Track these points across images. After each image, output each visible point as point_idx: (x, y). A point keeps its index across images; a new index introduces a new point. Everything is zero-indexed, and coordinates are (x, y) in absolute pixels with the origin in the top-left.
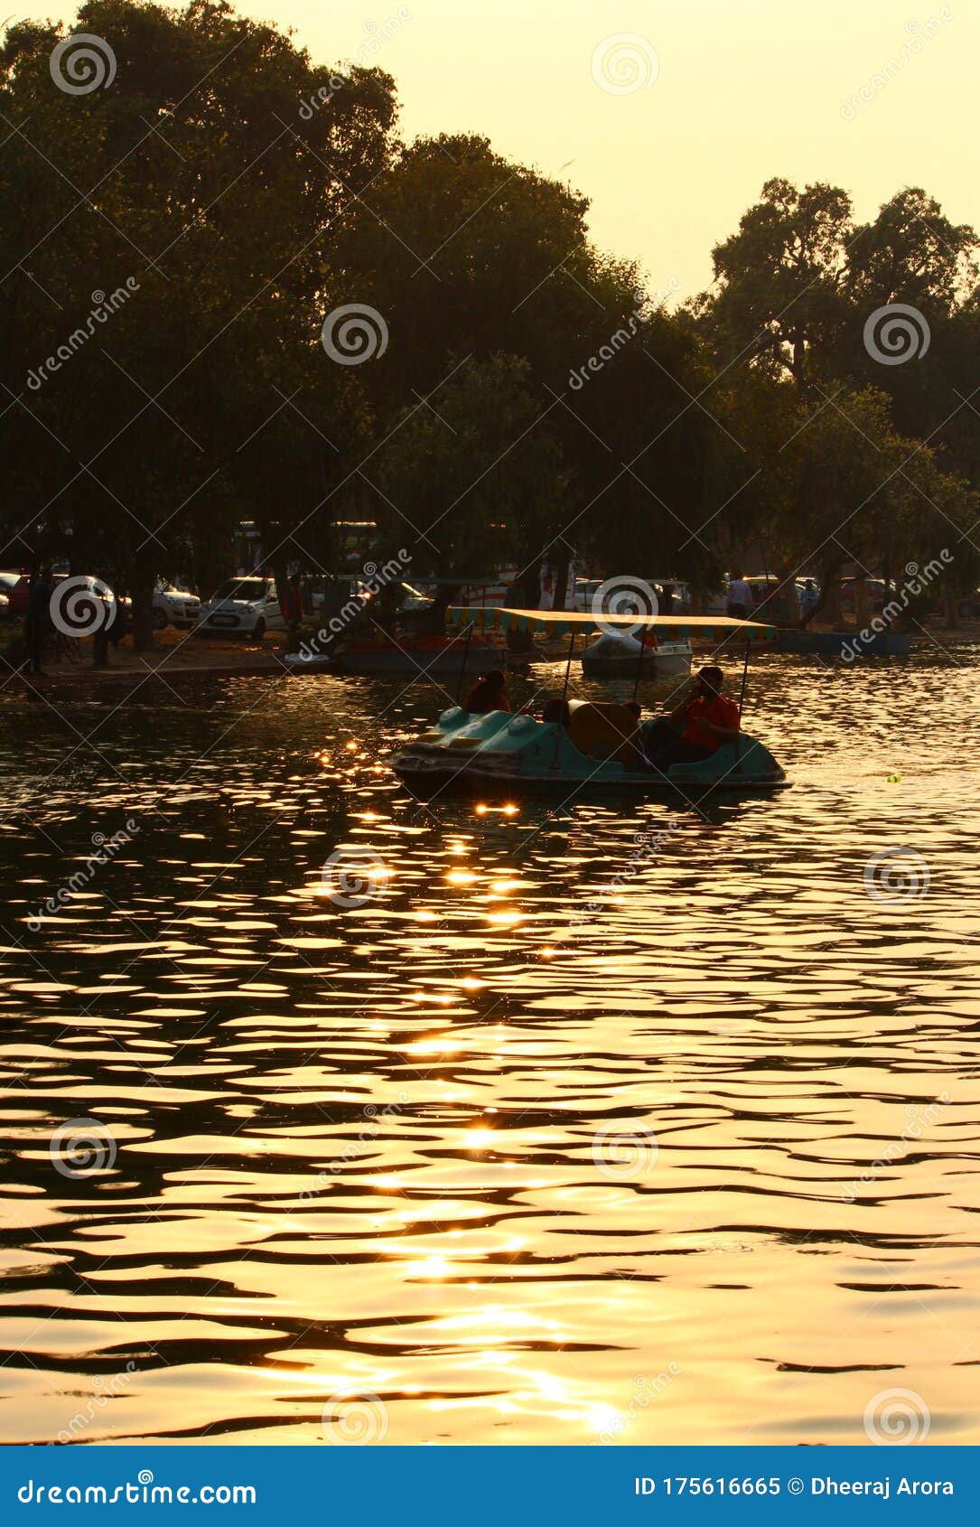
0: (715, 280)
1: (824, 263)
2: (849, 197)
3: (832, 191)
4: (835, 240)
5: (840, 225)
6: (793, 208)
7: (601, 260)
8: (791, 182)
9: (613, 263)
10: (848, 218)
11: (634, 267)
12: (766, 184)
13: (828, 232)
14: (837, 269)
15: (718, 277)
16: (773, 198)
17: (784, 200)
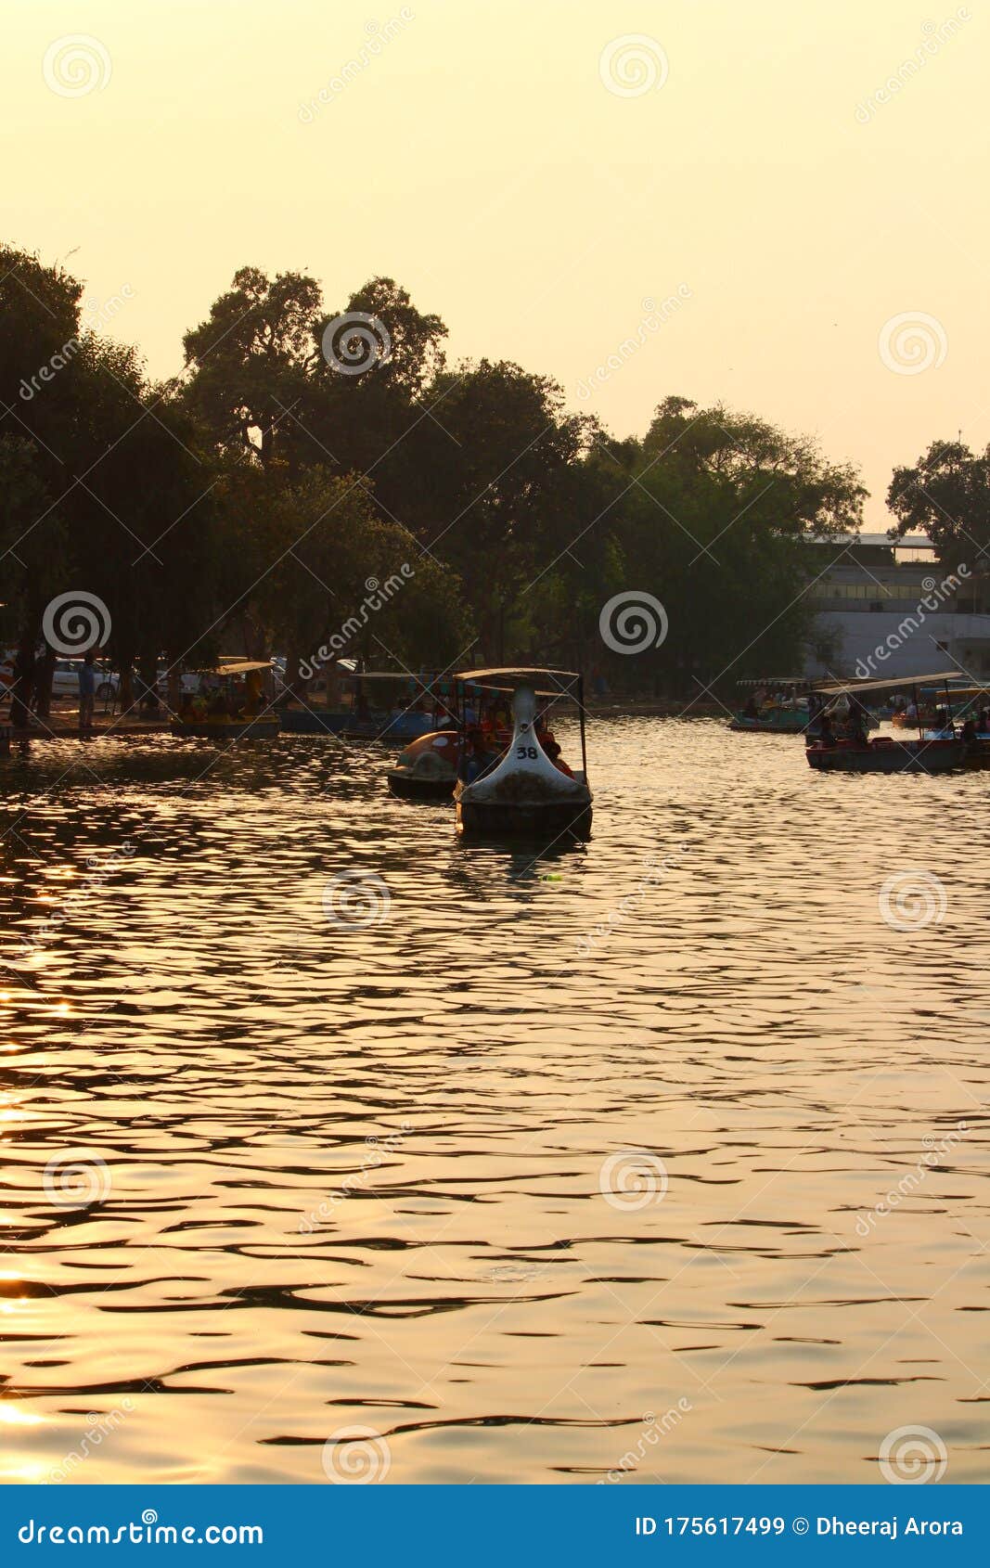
0: (186, 366)
1: (294, 351)
2: (319, 287)
3: (302, 281)
4: (305, 328)
5: (309, 313)
6: (263, 296)
7: (100, 345)
8: (262, 271)
9: (110, 348)
10: (318, 307)
11: (131, 352)
12: (237, 273)
13: (297, 320)
14: (306, 357)
15: (188, 363)
16: (244, 287)
17: (255, 288)
